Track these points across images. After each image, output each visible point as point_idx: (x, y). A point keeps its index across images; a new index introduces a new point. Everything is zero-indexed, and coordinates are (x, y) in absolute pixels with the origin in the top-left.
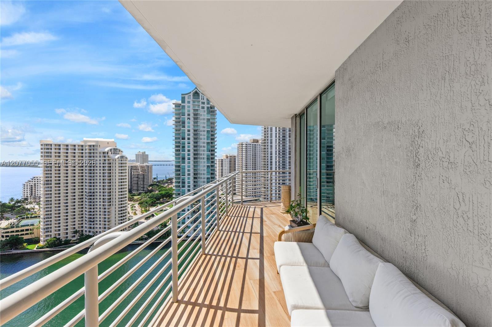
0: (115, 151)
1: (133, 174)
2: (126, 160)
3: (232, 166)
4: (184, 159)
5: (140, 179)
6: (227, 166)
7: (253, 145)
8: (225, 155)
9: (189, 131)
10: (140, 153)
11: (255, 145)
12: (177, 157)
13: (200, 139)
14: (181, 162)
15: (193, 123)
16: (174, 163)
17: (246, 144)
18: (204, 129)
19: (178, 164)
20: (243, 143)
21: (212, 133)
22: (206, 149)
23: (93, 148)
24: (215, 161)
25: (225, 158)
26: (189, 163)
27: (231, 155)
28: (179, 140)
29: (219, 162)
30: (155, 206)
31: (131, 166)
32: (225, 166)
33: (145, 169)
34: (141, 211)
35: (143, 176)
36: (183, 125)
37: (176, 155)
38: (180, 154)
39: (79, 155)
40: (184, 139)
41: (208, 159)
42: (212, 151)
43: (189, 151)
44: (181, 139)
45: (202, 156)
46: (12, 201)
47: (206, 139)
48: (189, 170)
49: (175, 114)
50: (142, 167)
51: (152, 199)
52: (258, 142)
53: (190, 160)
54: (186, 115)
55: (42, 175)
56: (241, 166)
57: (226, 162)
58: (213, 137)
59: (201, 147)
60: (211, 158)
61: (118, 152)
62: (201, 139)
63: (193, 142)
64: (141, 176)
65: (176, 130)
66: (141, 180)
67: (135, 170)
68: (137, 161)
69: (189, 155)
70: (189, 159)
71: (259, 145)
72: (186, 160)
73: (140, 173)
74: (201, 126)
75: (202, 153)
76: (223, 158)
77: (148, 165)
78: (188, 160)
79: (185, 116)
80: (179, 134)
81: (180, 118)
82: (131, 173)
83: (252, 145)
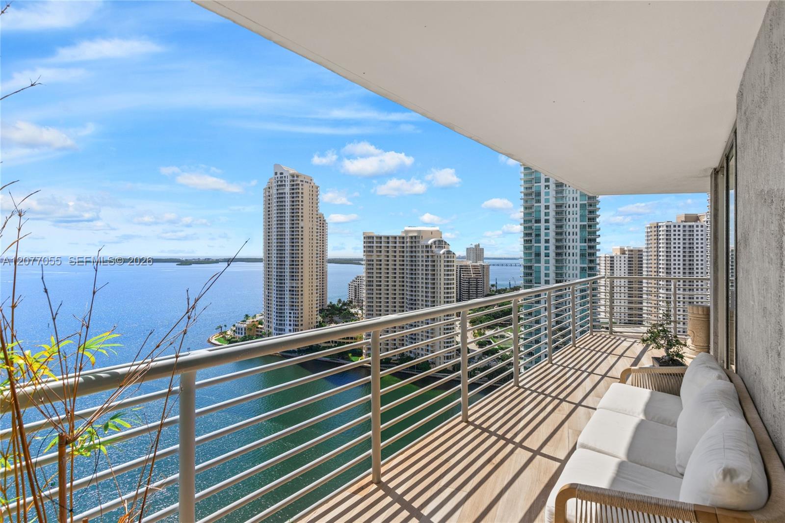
0: (441, 243)
1: (463, 278)
2: (453, 256)
3: (633, 269)
4: (538, 255)
5: (472, 285)
6: (623, 269)
7: (684, 226)
8: (619, 247)
9: (547, 207)
10: (472, 246)
11: (690, 226)
12: (528, 251)
13: (567, 220)
14: (534, 261)
15: (554, 193)
16: (522, 262)
17: (667, 226)
18: (575, 202)
19: (529, 264)
20: (660, 224)
21: (592, 208)
22: (578, 237)
23: (415, 239)
24: (598, 259)
25: (619, 254)
26: (547, 262)
27: (632, 248)
28: (530, 224)
29: (605, 260)
30: (493, 329)
31: (460, 266)
32: (619, 268)
33: (479, 271)
34: (473, 333)
35: (477, 281)
36: (538, 198)
37: (526, 248)
38: (531, 247)
39: (400, 250)
40: (538, 221)
41: (582, 255)
42: (590, 240)
43: (547, 241)
44: (533, 221)
45: (571, 251)
46: (340, 303)
47: (579, 219)
48: (547, 275)
49: (524, 181)
50: (475, 267)
51: (489, 317)
52: (699, 220)
53: (549, 256)
54: (543, 180)
55: (364, 275)
56: (656, 270)
57: (620, 261)
58: (592, 216)
59: (569, 235)
60: (589, 254)
61: (443, 245)
62: (569, 221)
63: (554, 227)
64: (474, 280)
65: (526, 208)
66: (474, 287)
67: (465, 271)
68: (468, 257)
69: (547, 248)
70: (547, 255)
71: (702, 226)
72: (543, 258)
73: (471, 276)
74: (569, 198)
75: (571, 244)
76: (613, 255)
77: (484, 264)
78: (545, 256)
79: (540, 183)
80: (530, 214)
81: (531, 188)
82: (461, 275)
83: (682, 227)
